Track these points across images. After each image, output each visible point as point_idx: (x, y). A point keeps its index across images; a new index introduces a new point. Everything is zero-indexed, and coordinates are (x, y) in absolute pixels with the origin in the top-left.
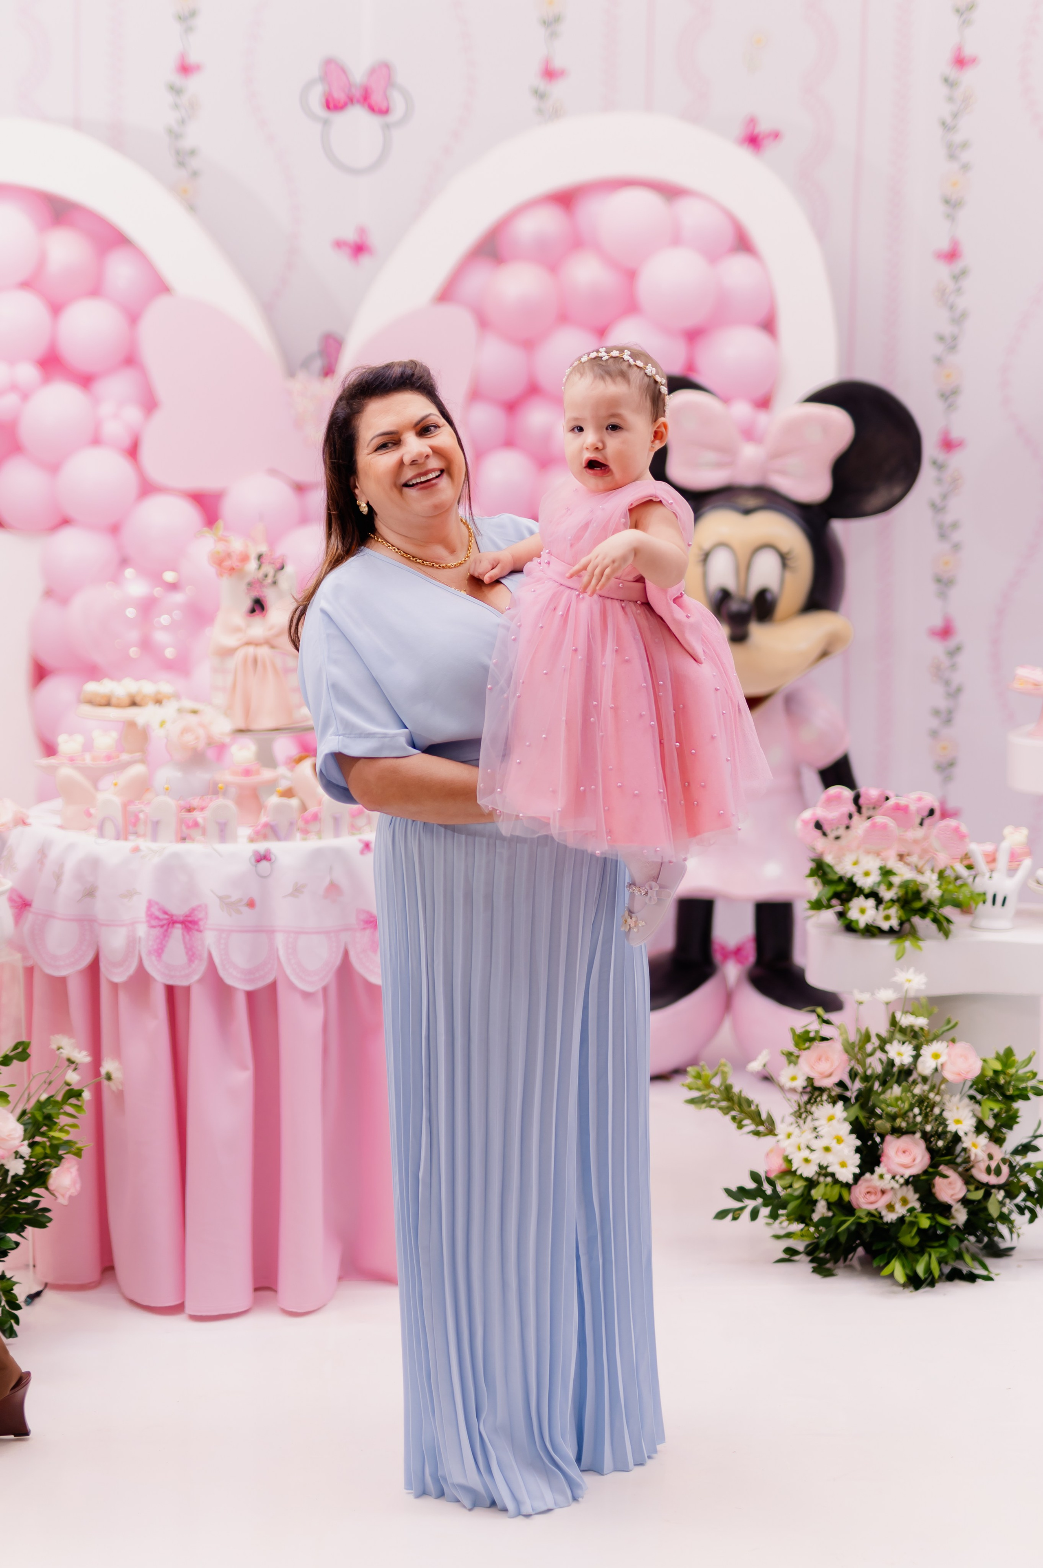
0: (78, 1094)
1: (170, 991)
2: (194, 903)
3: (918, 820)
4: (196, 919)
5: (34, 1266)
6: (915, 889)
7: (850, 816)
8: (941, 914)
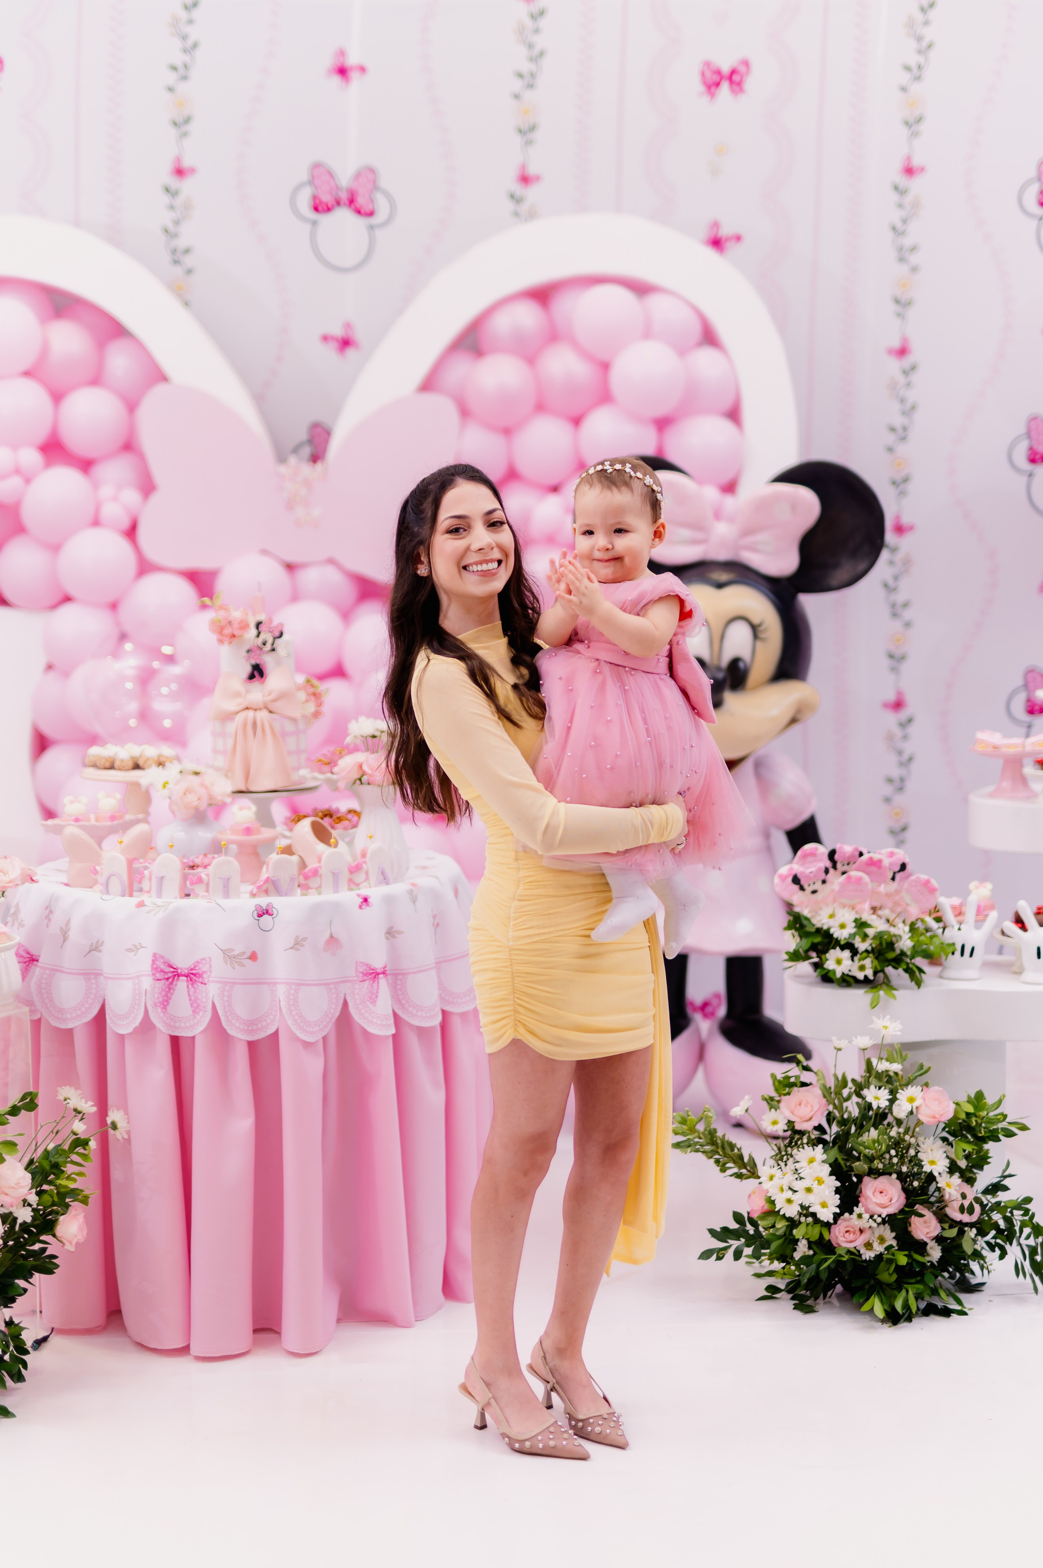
0: (84, 1143)
1: (175, 1041)
2: (198, 957)
3: (890, 875)
4: (200, 973)
5: (41, 1312)
6: (889, 940)
7: (827, 871)
8: (914, 964)
